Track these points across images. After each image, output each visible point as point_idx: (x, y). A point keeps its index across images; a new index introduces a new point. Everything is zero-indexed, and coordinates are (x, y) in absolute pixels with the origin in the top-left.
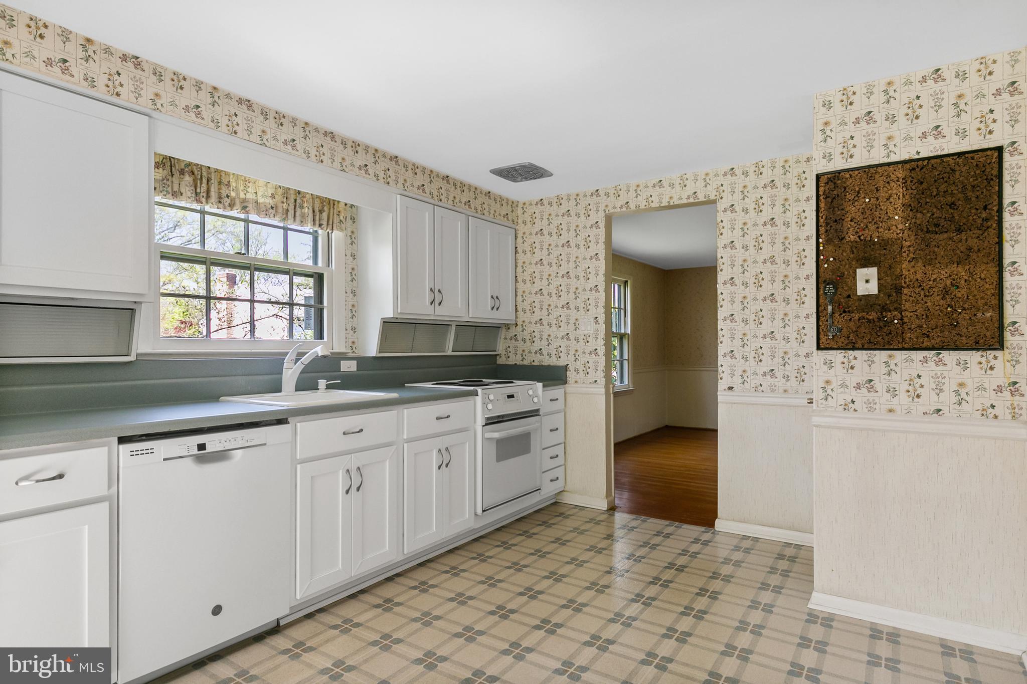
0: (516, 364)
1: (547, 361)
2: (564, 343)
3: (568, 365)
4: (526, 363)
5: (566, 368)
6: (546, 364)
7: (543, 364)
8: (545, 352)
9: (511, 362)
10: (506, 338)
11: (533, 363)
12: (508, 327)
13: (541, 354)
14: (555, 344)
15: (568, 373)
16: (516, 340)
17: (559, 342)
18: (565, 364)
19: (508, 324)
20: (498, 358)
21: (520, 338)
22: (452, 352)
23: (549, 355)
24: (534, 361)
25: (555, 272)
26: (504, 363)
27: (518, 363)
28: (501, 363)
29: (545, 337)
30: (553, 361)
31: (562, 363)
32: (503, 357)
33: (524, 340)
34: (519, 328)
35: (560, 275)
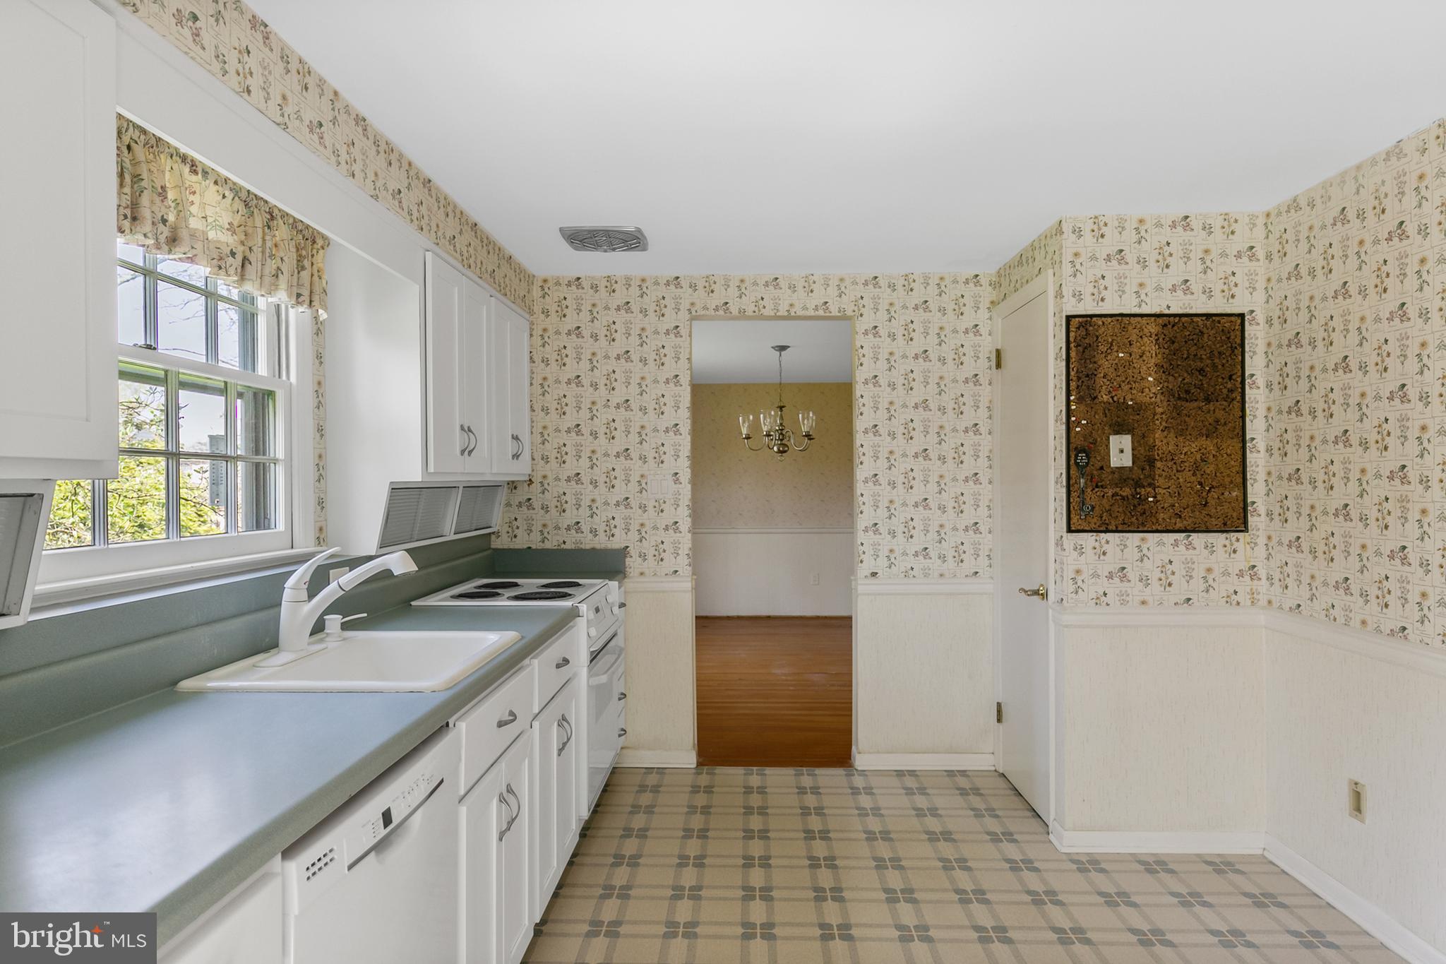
0: (530, 548)
1: (588, 542)
2: (620, 513)
3: (627, 547)
4: (548, 545)
5: (624, 552)
6: (588, 547)
7: (583, 546)
8: (585, 527)
9: (521, 542)
10: (508, 505)
11: (563, 546)
12: (513, 486)
13: (579, 530)
14: (603, 515)
15: (628, 560)
16: (530, 507)
17: (612, 511)
18: (623, 546)
19: (513, 482)
20: (493, 537)
21: (537, 504)
23: (594, 532)
24: (564, 542)
25: (605, 399)
26: (506, 547)
27: (534, 547)
28: (501, 547)
29: (586, 502)
30: (601, 542)
31: (616, 544)
32: (504, 537)
33: (545, 508)
34: (536, 487)
35: (613, 403)
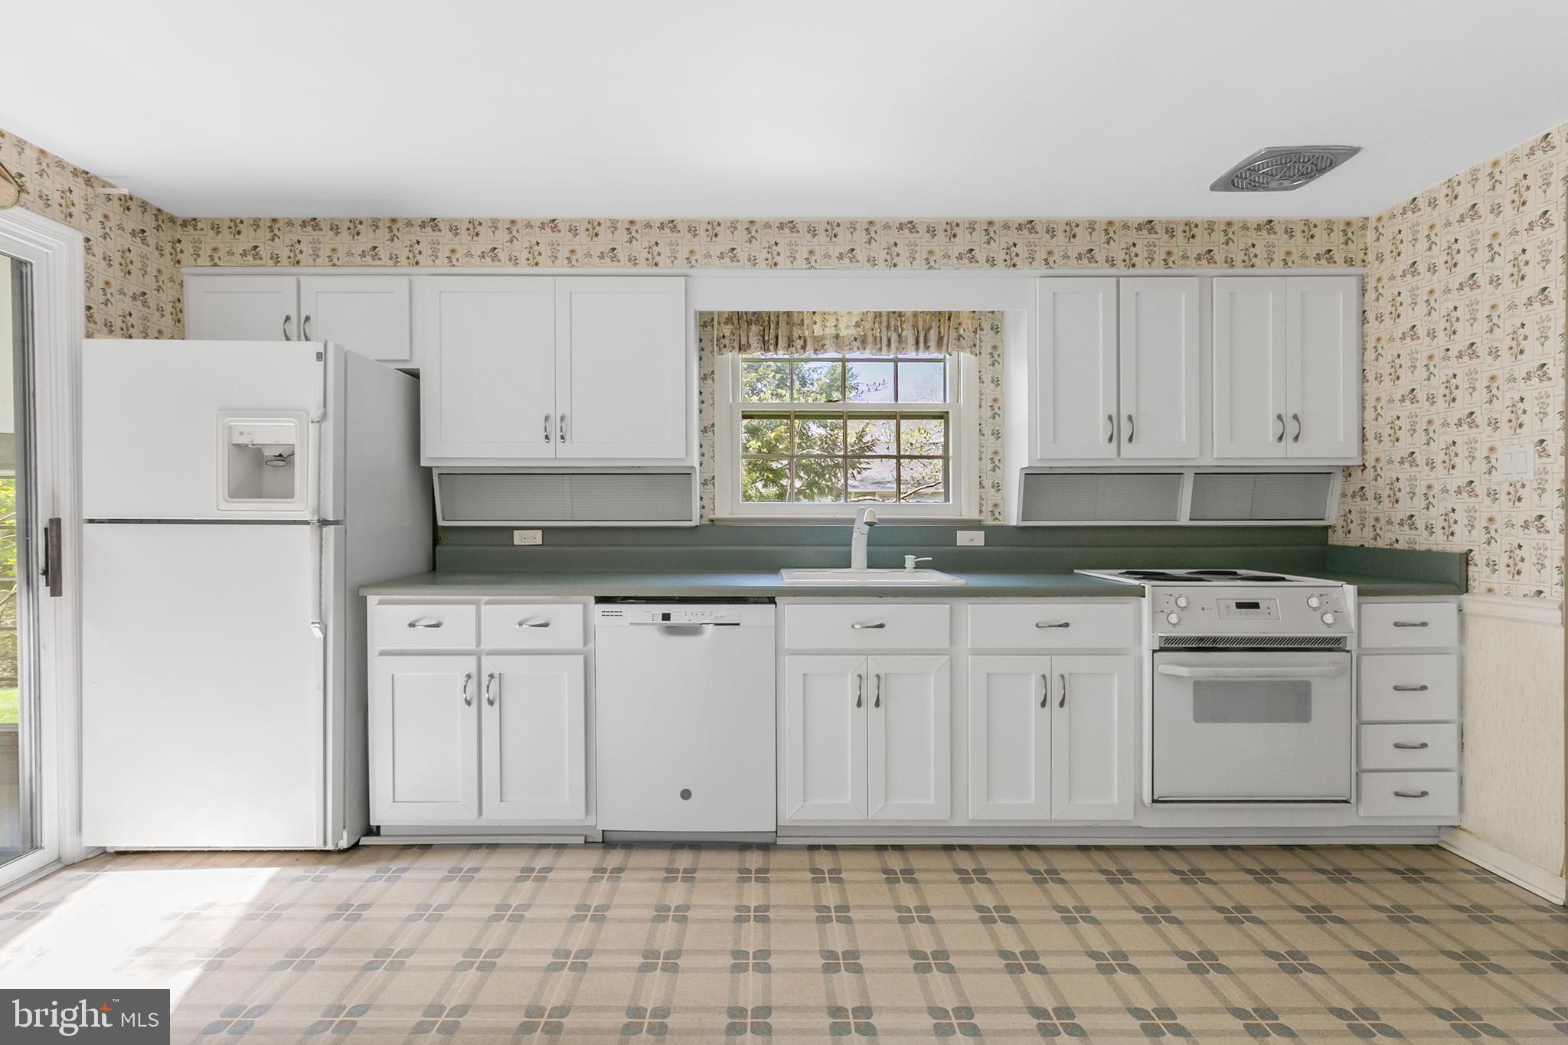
0: (1362, 546)
1: (1424, 542)
2: (1462, 503)
3: (1471, 551)
4: (1381, 544)
5: (1466, 558)
6: (1423, 548)
7: (1417, 547)
8: (1420, 523)
9: (1353, 541)
10: (1344, 495)
11: (1396, 546)
12: (1347, 471)
13: (1413, 527)
14: (1441, 506)
15: (1471, 568)
16: (1364, 498)
17: (1452, 501)
18: (1465, 549)
19: (1348, 467)
20: (1330, 531)
21: (1370, 494)
22: (1190, 520)
23: (1430, 528)
24: (1397, 541)
25: (1443, 349)
26: (1341, 544)
27: (1366, 545)
28: (1336, 543)
29: (1421, 490)
30: (1438, 542)
31: (1457, 546)
32: (1340, 530)
33: (1378, 498)
34: (1369, 473)
35: (1454, 353)
